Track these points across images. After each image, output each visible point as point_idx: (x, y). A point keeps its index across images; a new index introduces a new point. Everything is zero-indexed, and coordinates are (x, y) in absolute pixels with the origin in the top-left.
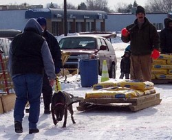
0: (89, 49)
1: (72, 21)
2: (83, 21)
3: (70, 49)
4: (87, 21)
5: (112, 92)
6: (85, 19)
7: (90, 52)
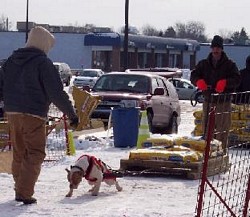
0: (139, 93)
1: (150, 51)
2: (165, 52)
3: (112, 91)
4: (171, 52)
5: (166, 152)
6: (168, 50)
7: (140, 97)
